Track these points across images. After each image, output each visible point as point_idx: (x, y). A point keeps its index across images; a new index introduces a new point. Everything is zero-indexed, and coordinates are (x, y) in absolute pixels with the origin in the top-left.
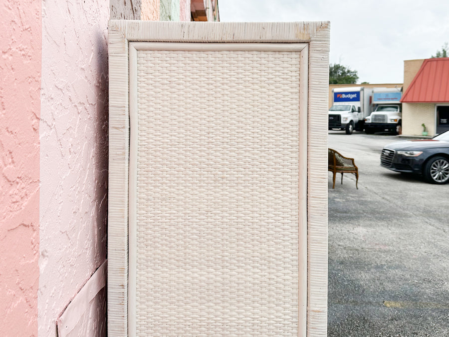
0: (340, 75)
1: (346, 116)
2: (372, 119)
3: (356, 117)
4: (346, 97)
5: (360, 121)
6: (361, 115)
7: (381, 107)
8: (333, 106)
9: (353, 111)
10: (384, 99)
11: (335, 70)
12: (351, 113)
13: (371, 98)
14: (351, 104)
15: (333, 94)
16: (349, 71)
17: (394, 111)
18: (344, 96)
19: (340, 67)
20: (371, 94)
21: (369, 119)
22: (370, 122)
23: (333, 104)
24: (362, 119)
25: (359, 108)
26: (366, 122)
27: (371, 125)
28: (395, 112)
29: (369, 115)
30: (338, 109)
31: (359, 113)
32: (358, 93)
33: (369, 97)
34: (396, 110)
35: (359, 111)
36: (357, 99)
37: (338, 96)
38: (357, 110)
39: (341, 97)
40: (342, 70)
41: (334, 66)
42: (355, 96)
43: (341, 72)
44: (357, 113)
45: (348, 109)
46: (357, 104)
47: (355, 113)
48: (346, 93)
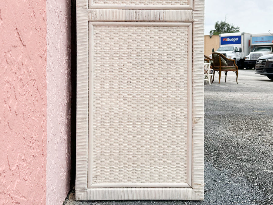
0: (226, 30)
1: (230, 55)
2: (250, 57)
3: (238, 56)
4: (230, 41)
5: (241, 59)
6: (242, 54)
7: (258, 48)
8: (220, 47)
9: (236, 51)
10: (260, 42)
11: (221, 26)
12: (234, 53)
13: (249, 41)
14: (234, 45)
15: (220, 38)
16: (232, 27)
17: (267, 51)
18: (228, 40)
19: (225, 24)
20: (249, 38)
21: (249, 58)
22: (249, 59)
23: (220, 46)
24: (243, 58)
25: (240, 49)
26: (246, 60)
27: (250, 62)
28: (269, 52)
29: (249, 55)
30: (224, 50)
31: (241, 53)
32: (239, 37)
33: (248, 41)
34: (269, 50)
35: (240, 51)
36: (239, 42)
37: (224, 39)
38: (239, 50)
39: (226, 41)
40: (227, 27)
41: (221, 23)
42: (237, 39)
43: (227, 28)
44: (239, 53)
45: (232, 49)
46: (238, 46)
47: (237, 53)
48: (230, 37)
